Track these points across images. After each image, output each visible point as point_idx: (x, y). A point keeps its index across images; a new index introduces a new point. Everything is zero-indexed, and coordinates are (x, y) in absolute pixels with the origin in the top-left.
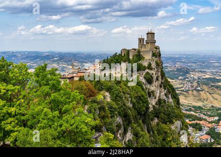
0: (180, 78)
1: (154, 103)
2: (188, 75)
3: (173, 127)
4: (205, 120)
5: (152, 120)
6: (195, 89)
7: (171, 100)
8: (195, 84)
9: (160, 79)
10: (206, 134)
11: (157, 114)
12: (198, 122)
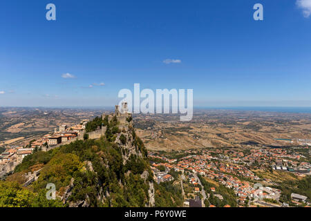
0: (149, 128)
1: (127, 159)
2: (154, 126)
3: (142, 176)
4: (168, 162)
5: (126, 172)
6: (160, 137)
7: (140, 154)
8: (160, 133)
9: (132, 139)
10: (168, 173)
11: (129, 167)
12: (162, 164)
